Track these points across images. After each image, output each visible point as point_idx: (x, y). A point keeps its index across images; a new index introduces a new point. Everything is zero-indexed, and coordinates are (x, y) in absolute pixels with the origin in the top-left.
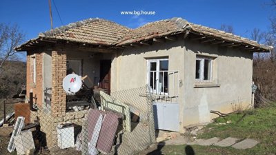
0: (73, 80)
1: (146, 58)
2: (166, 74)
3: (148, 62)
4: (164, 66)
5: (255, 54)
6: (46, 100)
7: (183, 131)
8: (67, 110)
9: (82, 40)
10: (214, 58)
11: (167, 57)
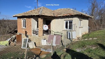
0: (46, 26)
1: (65, 20)
2: (71, 25)
3: (65, 21)
4: (71, 22)
5: (89, 19)
6: (33, 33)
7: (77, 39)
8: (43, 35)
9: (47, 15)
10: (82, 20)
11: (72, 20)
